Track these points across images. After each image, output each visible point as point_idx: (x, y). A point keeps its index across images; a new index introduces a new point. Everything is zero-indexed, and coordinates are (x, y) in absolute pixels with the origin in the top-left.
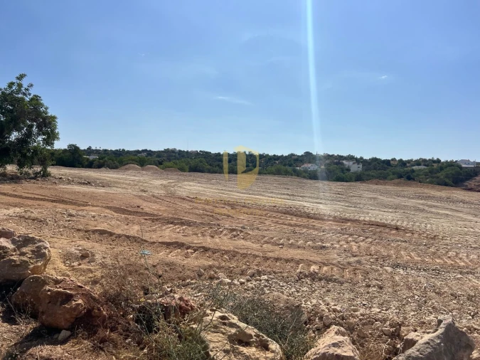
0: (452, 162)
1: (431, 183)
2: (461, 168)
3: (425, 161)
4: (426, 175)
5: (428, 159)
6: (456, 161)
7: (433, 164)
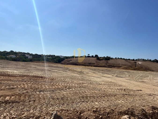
0: (58, 56)
1: (53, 62)
2: (60, 58)
3: (51, 55)
4: (51, 60)
7: (53, 57)
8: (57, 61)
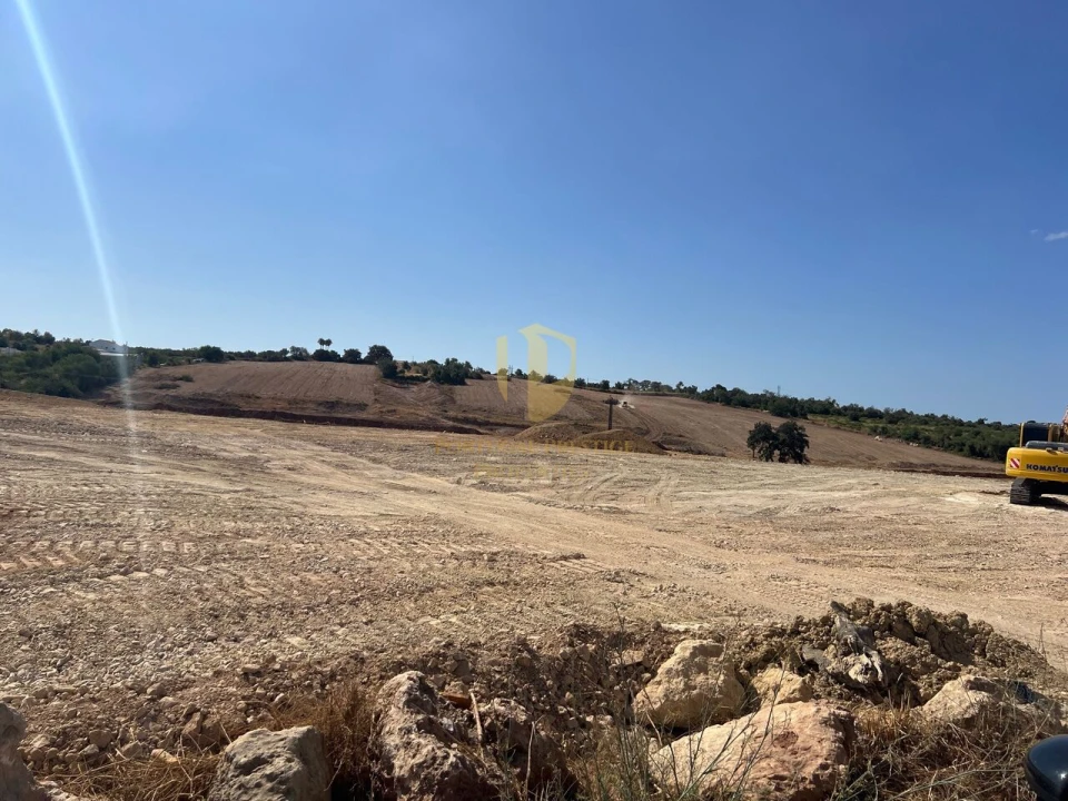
0: (78, 343)
1: (31, 388)
2: (97, 357)
3: (16, 336)
4: (18, 371)
5: (24, 332)
6: (88, 342)
7: (38, 346)
8: (68, 384)
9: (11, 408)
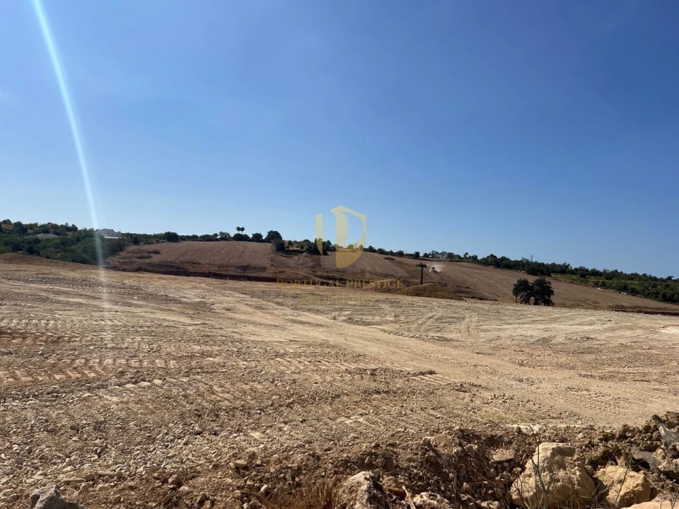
0: (92, 231)
2: (103, 239)
3: (55, 227)
4: (56, 248)
5: (59, 224)
6: (97, 230)
7: (67, 233)
8: (84, 256)
9: (53, 271)
